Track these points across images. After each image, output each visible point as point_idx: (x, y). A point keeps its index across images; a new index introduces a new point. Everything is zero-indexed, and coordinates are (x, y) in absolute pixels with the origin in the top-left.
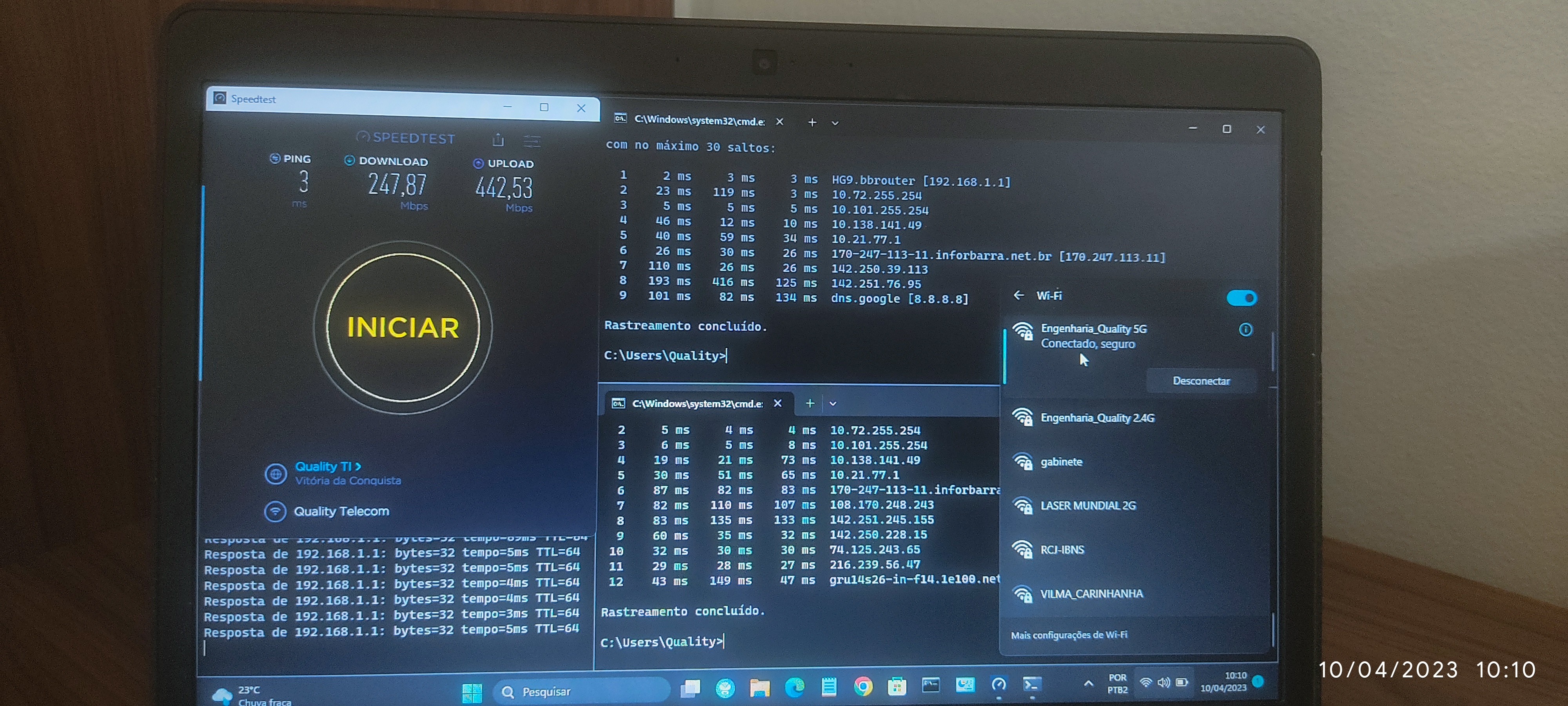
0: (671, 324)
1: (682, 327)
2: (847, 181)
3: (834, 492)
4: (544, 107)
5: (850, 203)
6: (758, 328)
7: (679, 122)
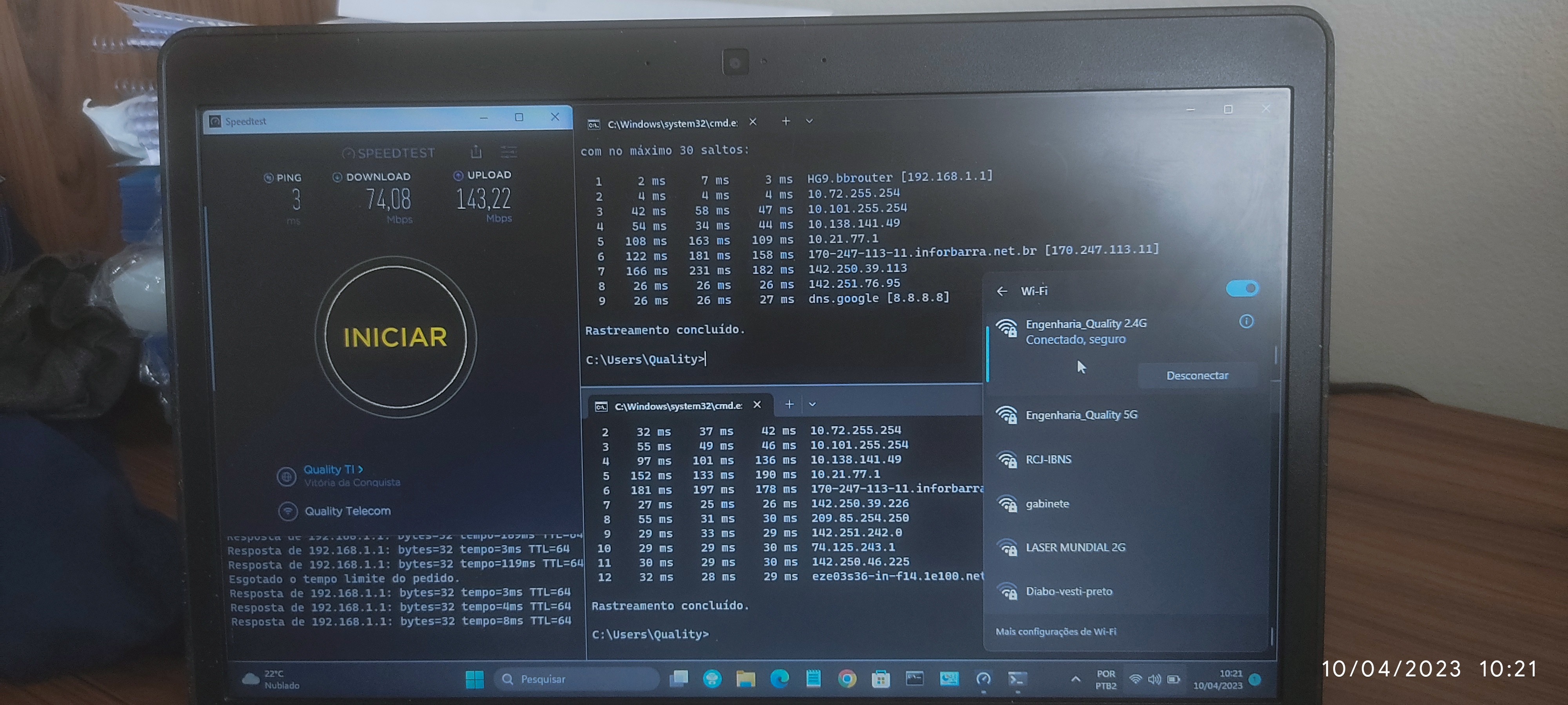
0: (650, 329)
1: (660, 331)
2: (822, 180)
3: (815, 491)
4: (519, 117)
5: (825, 202)
6: (736, 330)
7: (651, 127)
